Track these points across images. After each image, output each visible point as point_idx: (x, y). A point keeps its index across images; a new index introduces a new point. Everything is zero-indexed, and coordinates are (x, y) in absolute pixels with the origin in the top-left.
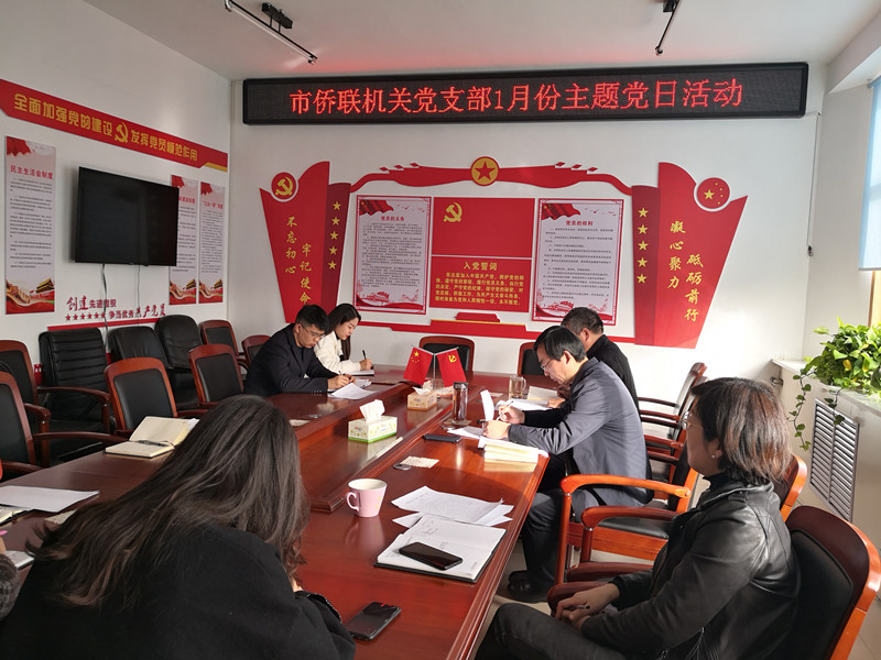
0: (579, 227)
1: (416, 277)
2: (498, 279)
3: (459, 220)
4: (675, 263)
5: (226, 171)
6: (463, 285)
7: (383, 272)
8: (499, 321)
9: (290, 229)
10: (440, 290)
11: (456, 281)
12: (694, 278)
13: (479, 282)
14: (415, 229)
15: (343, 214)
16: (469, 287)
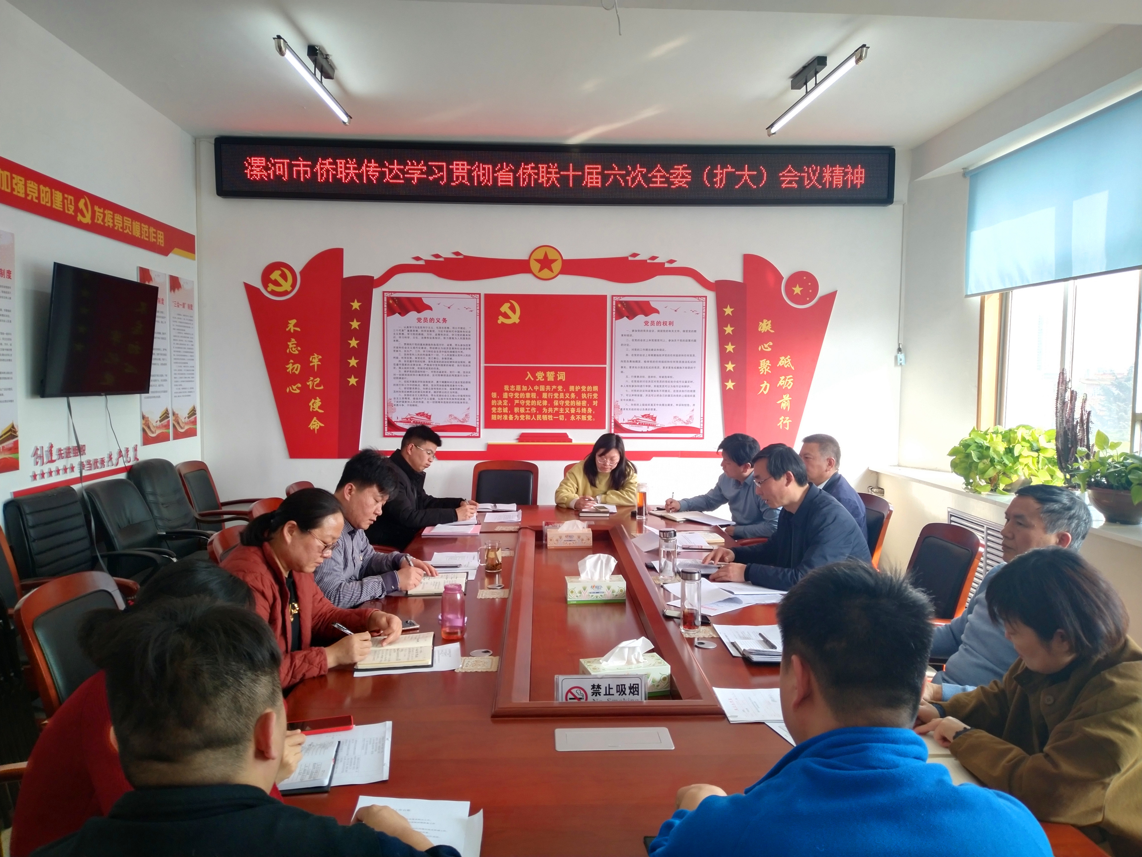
0: (659, 328)
1: (466, 392)
2: (568, 391)
3: (517, 321)
4: (764, 366)
5: (194, 259)
6: (525, 399)
7: (421, 387)
8: (571, 441)
9: (290, 335)
10: (497, 407)
11: (517, 395)
12: (785, 382)
13: (545, 396)
14: (462, 333)
15: (365, 316)
16: (533, 402)
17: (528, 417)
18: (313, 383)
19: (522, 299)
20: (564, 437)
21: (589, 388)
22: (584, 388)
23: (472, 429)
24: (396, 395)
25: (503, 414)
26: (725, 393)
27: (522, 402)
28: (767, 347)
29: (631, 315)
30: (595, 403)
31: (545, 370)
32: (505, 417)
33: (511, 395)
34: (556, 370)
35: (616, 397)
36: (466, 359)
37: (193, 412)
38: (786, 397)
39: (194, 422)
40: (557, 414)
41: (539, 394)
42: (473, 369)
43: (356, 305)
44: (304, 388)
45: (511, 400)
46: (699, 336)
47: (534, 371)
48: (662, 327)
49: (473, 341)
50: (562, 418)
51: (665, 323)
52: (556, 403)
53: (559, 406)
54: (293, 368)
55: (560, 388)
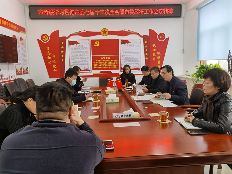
0: (131, 46)
1: (88, 62)
2: (111, 61)
4: (154, 54)
6: (101, 63)
10: (95, 65)
12: (159, 58)
17: (102, 67)
20: (110, 72)
22: (114, 60)
26: (146, 60)
28: (154, 50)
29: (124, 43)
30: (117, 64)
31: (105, 56)
32: (97, 68)
33: (98, 62)
34: (108, 56)
35: (122, 62)
36: (88, 55)
37: (27, 68)
38: (159, 61)
39: (28, 71)
40: (109, 66)
41: (104, 62)
43: (62, 43)
44: (52, 62)
46: (139, 48)
49: (89, 51)
54: (49, 58)
55: (109, 60)
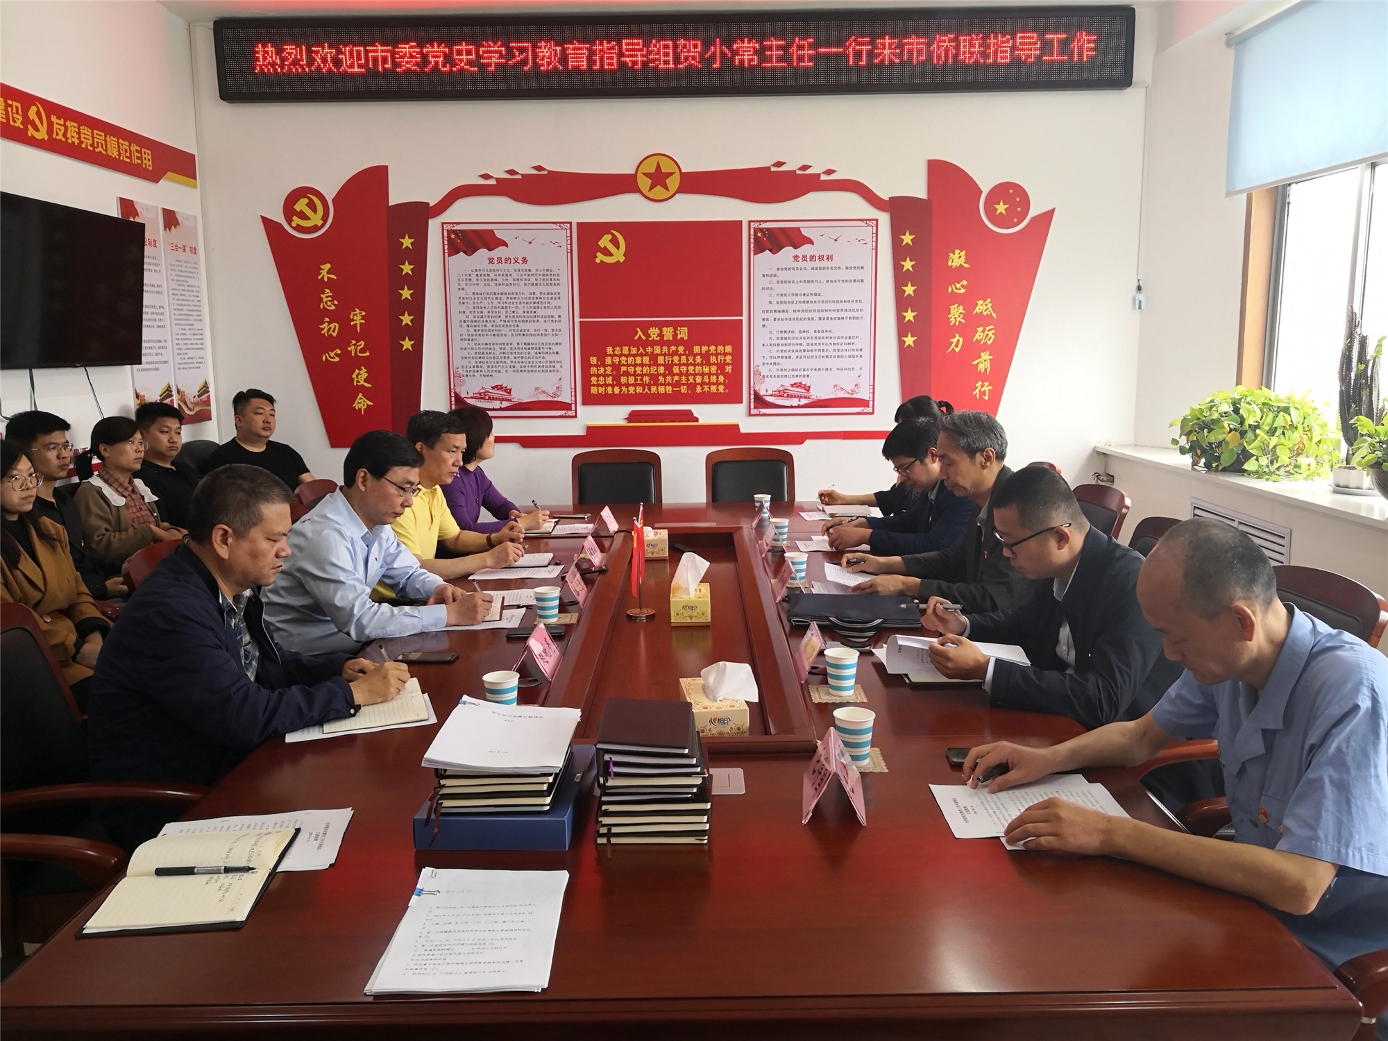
0: (813, 264)
2: (692, 353)
3: (622, 259)
4: (956, 313)
5: (195, 187)
6: (635, 365)
7: (497, 352)
8: (696, 420)
9: (322, 285)
10: (598, 376)
11: (623, 359)
12: (985, 335)
13: (661, 360)
14: (549, 277)
15: (419, 256)
16: (646, 369)
17: (639, 389)
18: (356, 347)
19: (627, 229)
20: (689, 416)
21: (720, 348)
22: (712, 348)
23: (566, 406)
24: (465, 362)
25: (606, 385)
26: (903, 350)
27: (631, 370)
28: (959, 288)
29: (775, 249)
30: (728, 369)
31: (660, 325)
32: (609, 390)
33: (616, 360)
34: (676, 325)
35: (757, 360)
36: (556, 313)
37: (205, 389)
38: (986, 356)
39: (208, 403)
40: (678, 384)
41: (653, 357)
42: (565, 326)
43: (407, 242)
44: (345, 355)
45: (616, 367)
46: (867, 274)
47: (645, 327)
48: (818, 264)
49: (564, 288)
50: (684, 389)
51: (821, 258)
52: (676, 370)
53: (680, 374)
54: (330, 328)
55: (681, 349)
